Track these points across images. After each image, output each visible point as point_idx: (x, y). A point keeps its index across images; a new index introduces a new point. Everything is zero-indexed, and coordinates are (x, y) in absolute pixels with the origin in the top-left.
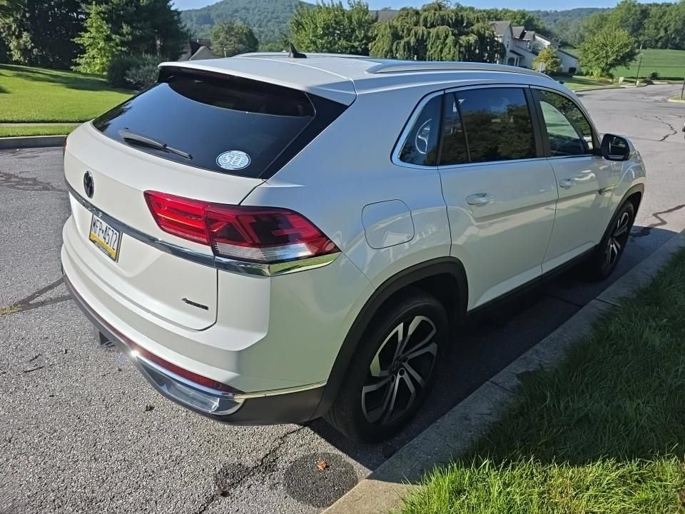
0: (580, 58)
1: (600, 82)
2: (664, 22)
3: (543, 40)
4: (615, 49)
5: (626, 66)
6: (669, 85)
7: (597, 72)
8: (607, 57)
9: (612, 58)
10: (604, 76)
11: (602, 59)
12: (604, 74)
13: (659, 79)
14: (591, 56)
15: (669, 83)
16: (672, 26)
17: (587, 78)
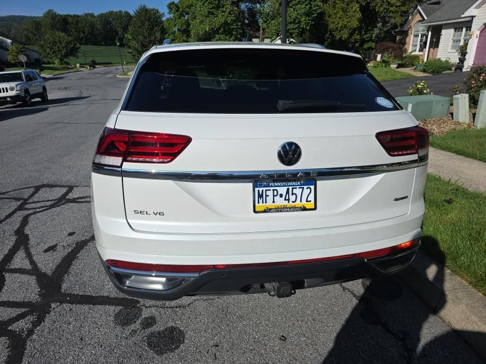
0: (40, 51)
1: (64, 68)
2: (80, 27)
3: (5, 39)
4: (63, 45)
5: (74, 56)
6: (105, 68)
7: (57, 61)
8: (60, 51)
9: (64, 51)
10: (63, 64)
11: (57, 53)
12: (63, 63)
13: (98, 64)
14: (48, 50)
15: (105, 66)
16: (86, 30)
17: (51, 65)
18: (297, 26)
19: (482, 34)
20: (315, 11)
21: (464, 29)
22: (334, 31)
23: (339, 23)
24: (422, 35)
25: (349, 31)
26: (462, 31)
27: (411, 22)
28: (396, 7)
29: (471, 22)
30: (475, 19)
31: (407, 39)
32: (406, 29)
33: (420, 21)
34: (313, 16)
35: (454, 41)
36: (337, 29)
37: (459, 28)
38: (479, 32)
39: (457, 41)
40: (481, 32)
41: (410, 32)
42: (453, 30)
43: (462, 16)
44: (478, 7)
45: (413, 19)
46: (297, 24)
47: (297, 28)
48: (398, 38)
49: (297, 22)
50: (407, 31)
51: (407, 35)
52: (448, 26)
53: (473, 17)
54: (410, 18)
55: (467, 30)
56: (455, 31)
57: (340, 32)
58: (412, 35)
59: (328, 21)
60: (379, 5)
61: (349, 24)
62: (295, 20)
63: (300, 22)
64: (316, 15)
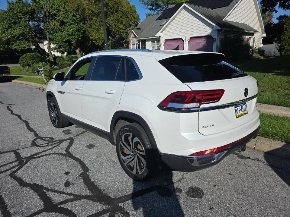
18: (73, 37)
19: (165, 44)
20: (82, 29)
21: (156, 42)
22: (93, 41)
23: (95, 37)
24: (136, 44)
25: (102, 41)
26: (155, 42)
27: (130, 38)
28: (123, 30)
29: (160, 38)
30: (161, 37)
31: (129, 46)
32: (128, 41)
33: (134, 37)
34: (81, 32)
35: (152, 47)
36: (95, 39)
37: (154, 41)
38: (164, 43)
39: (154, 47)
40: (165, 43)
41: (130, 42)
42: (151, 42)
43: (156, 36)
44: (161, 32)
45: (130, 36)
46: (73, 36)
47: (73, 38)
48: (125, 45)
49: (73, 35)
50: (129, 42)
51: (129, 44)
52: (149, 40)
53: (160, 36)
54: (129, 35)
55: (157, 42)
56: (152, 43)
57: (97, 41)
58: (132, 44)
59: (89, 35)
60: (114, 28)
61: (102, 37)
62: (72, 34)
63: (74, 35)
64: (83, 31)
